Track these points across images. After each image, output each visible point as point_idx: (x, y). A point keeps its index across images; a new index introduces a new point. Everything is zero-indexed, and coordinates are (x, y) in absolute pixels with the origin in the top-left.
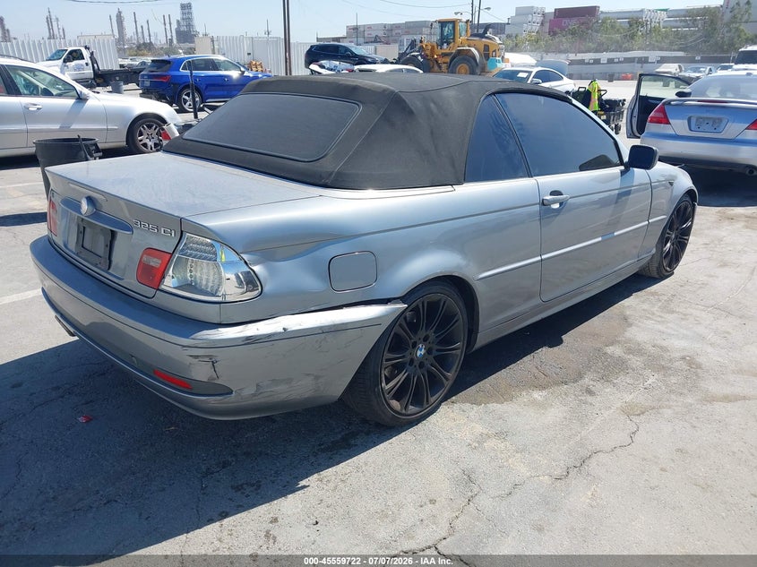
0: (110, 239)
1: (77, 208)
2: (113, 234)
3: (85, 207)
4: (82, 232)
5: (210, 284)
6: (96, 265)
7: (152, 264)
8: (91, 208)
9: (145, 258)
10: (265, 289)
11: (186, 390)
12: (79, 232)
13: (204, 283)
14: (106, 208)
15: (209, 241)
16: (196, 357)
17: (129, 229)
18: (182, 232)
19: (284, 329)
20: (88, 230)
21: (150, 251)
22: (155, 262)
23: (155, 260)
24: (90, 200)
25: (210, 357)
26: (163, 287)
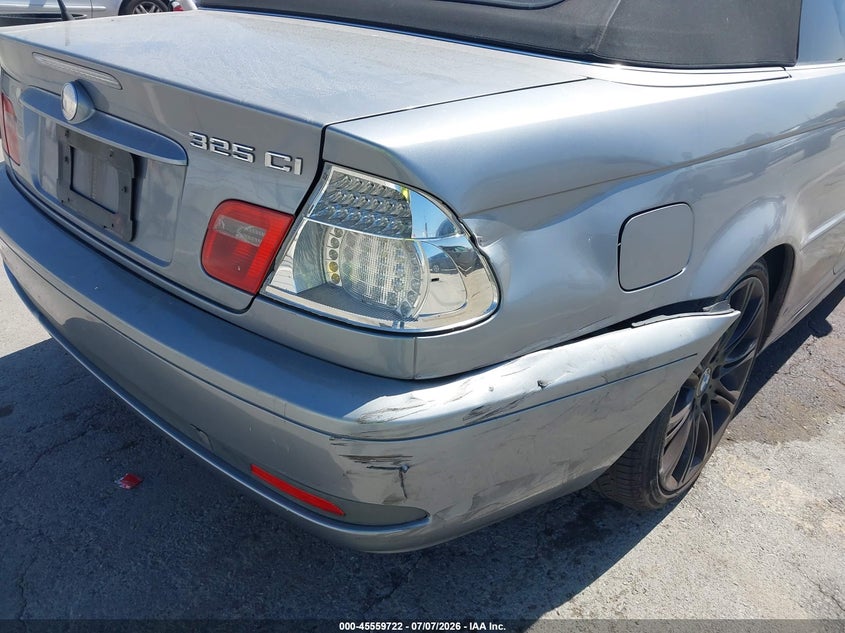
0: (131, 175)
1: (56, 108)
2: (138, 163)
3: (70, 104)
4: (68, 158)
5: (387, 289)
6: (103, 229)
7: (240, 236)
8: (85, 107)
9: (222, 222)
10: (508, 296)
11: (328, 515)
12: (62, 159)
13: (371, 283)
14: (119, 106)
15: (392, 186)
16: (364, 460)
17: (177, 152)
18: (321, 163)
19: (540, 384)
20: (80, 154)
21: (234, 206)
22: (248, 234)
23: (249, 228)
24: (82, 88)
25: (395, 459)
26: (269, 290)
